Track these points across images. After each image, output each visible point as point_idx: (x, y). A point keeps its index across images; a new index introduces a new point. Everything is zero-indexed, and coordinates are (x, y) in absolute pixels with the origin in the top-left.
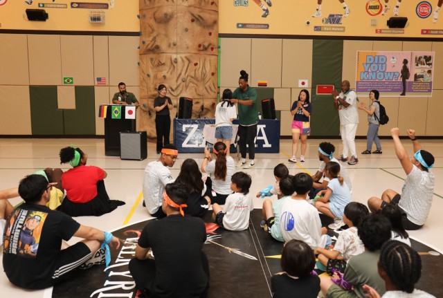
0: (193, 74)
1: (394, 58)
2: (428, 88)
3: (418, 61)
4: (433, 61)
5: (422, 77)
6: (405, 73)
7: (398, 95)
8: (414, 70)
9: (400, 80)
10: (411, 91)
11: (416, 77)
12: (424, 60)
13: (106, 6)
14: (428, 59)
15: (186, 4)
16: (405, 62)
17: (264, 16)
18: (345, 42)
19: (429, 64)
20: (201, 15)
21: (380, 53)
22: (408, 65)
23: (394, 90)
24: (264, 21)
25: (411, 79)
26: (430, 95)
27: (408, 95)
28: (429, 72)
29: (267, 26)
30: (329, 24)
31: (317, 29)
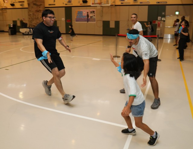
0: (34, 17)
1: (85, 12)
2: (94, 20)
3: (91, 12)
4: (95, 12)
5: (92, 17)
6: (88, 16)
7: (86, 22)
8: (90, 15)
9: (87, 18)
10: (90, 21)
11: (91, 17)
12: (92, 12)
13: (23, 2)
14: (94, 12)
15: (32, 1)
16: (88, 13)
17: (54, 2)
18: (72, 8)
19: (94, 13)
20: (36, 3)
21: (81, 10)
22: (89, 14)
23: (85, 21)
24: (54, 3)
25: (90, 18)
26: (95, 22)
27: (89, 22)
28: (94, 15)
29: (54, 5)
30: (69, 3)
31: (66, 4)
